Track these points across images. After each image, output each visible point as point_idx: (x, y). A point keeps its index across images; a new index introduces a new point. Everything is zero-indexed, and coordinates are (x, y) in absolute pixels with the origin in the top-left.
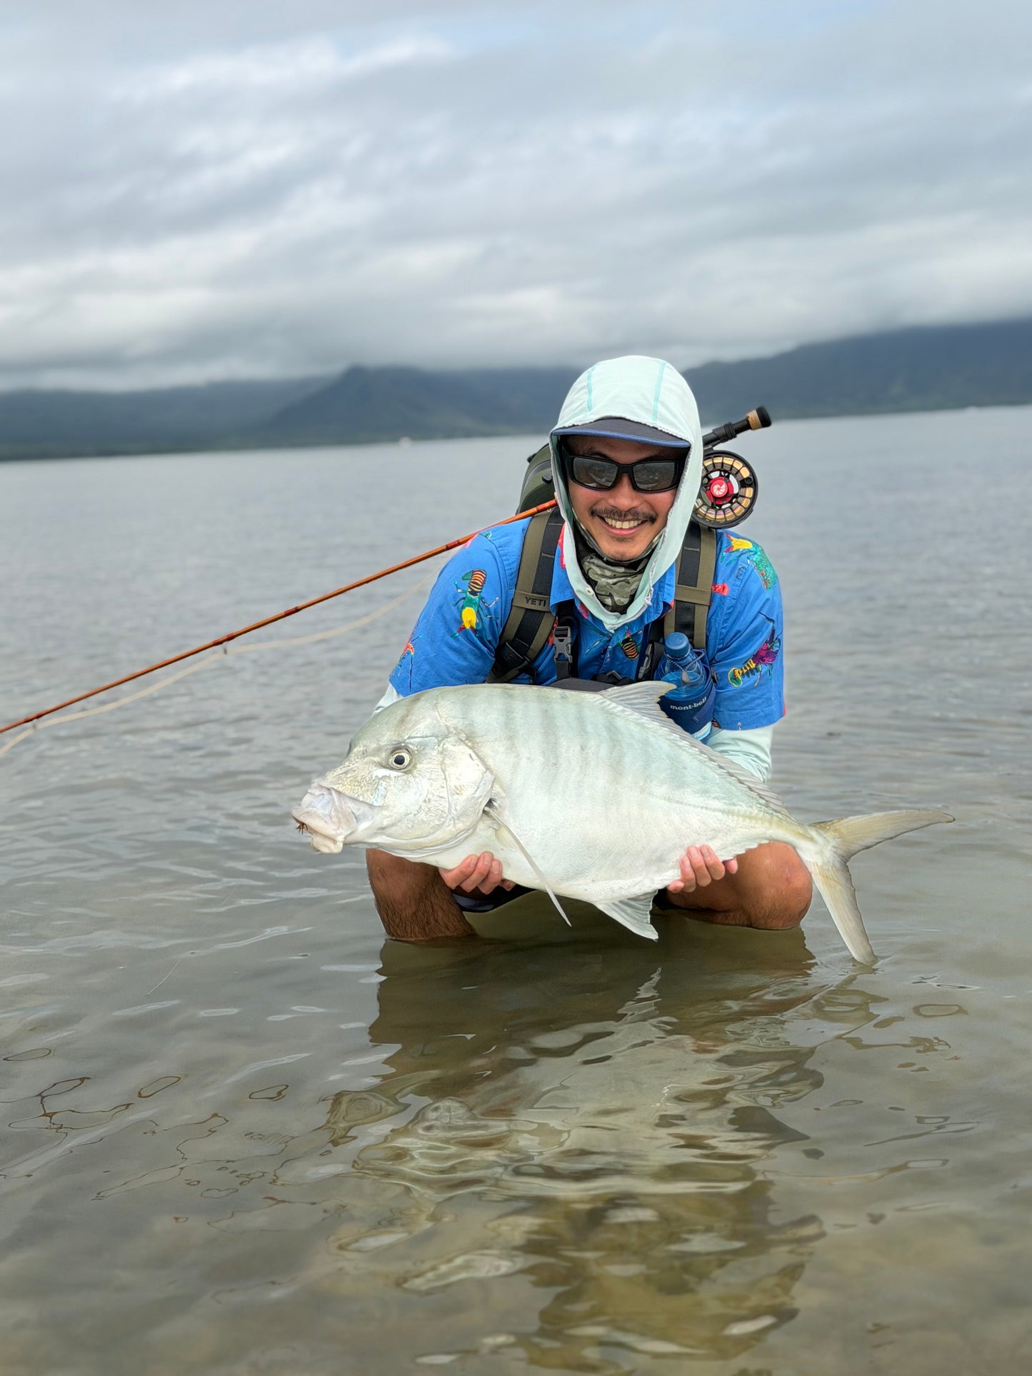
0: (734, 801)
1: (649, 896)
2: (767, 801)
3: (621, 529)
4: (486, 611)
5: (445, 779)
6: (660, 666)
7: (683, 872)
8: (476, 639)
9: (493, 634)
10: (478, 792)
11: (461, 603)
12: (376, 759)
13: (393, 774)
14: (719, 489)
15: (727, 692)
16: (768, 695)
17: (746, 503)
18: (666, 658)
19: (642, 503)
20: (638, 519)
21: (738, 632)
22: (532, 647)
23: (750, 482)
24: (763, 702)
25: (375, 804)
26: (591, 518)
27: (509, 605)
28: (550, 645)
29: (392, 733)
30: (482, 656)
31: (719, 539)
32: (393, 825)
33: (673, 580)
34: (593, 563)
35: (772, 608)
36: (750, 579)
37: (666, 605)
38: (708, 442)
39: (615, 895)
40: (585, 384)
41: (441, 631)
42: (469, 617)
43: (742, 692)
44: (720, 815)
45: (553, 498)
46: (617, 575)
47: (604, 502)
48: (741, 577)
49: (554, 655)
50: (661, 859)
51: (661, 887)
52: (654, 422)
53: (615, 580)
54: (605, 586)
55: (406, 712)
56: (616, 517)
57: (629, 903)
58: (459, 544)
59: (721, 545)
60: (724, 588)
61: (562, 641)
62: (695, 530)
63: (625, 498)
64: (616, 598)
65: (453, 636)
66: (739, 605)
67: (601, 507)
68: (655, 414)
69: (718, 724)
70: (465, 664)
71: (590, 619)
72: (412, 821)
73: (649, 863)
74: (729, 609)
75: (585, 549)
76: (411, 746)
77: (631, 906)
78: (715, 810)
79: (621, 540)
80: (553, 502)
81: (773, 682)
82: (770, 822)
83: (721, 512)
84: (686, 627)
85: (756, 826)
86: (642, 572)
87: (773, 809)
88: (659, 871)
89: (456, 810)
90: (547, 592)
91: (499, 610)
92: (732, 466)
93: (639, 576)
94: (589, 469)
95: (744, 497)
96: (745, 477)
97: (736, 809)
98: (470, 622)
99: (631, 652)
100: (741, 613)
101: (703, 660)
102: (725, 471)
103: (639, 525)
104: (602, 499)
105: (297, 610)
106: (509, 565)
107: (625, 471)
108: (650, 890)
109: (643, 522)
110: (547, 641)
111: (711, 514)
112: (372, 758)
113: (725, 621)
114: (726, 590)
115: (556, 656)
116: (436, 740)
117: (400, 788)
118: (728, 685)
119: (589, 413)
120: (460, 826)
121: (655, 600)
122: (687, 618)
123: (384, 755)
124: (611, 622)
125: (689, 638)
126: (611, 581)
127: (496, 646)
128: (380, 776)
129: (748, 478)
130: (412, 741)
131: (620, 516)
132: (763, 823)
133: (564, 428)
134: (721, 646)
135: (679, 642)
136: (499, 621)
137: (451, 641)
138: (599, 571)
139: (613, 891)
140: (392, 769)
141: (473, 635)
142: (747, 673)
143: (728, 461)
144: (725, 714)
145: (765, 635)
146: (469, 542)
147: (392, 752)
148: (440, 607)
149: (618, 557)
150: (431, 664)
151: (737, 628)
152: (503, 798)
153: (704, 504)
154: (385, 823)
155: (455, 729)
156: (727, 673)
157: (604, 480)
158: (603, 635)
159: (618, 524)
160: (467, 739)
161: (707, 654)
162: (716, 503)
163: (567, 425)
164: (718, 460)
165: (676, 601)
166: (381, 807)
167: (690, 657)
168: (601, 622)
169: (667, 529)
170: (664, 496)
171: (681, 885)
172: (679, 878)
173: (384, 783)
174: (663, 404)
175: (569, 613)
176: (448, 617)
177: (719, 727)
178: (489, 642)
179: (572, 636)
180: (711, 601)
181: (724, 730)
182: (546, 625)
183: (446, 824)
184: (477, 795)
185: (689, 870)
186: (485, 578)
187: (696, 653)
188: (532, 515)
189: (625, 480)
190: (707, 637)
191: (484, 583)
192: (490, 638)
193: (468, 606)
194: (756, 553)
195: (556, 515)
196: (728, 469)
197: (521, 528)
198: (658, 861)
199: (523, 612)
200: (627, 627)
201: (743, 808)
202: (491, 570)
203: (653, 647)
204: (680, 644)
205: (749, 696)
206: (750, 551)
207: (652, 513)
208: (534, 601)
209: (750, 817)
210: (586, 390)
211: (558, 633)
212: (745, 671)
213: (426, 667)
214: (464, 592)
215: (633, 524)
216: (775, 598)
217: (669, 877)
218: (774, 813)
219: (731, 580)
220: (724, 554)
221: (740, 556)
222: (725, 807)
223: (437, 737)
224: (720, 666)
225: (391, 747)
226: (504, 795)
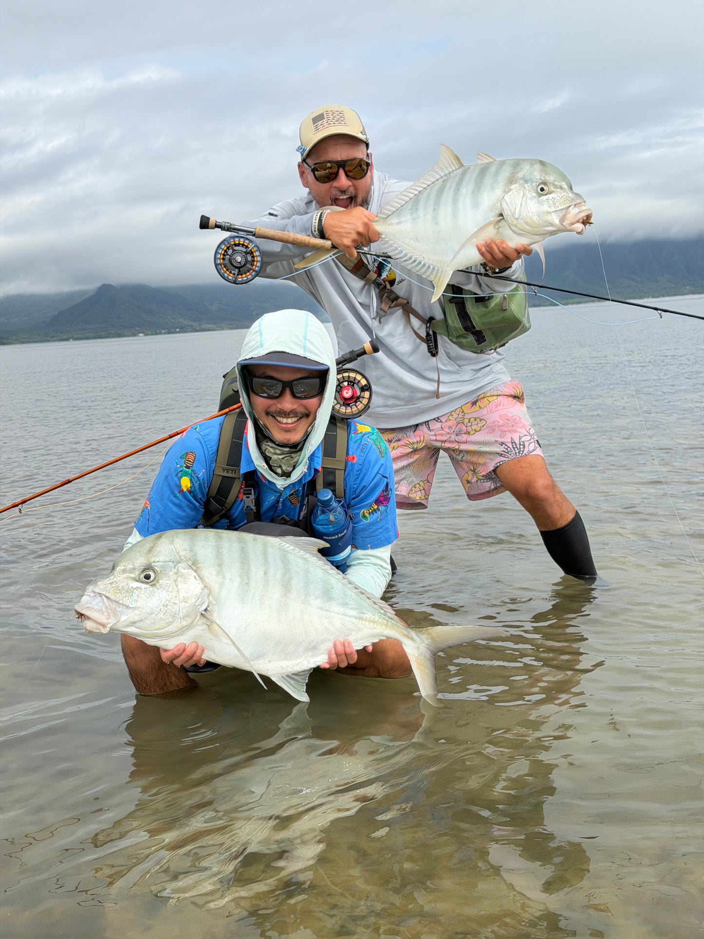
0: (364, 611)
1: (306, 673)
2: (385, 611)
3: (287, 423)
4: (196, 480)
5: (178, 591)
6: (315, 511)
7: (330, 658)
8: (191, 497)
9: (202, 493)
10: (198, 601)
11: (180, 475)
12: (132, 575)
13: (144, 586)
14: (347, 393)
15: (360, 526)
16: (386, 526)
17: (365, 401)
18: (318, 506)
19: (299, 406)
20: (297, 417)
21: (365, 486)
22: (227, 501)
23: (367, 388)
24: (384, 531)
25: (130, 606)
26: (266, 417)
27: (212, 474)
28: (240, 500)
29: (143, 558)
30: (194, 508)
31: (349, 426)
32: (141, 621)
33: (320, 454)
34: (269, 445)
35: (385, 470)
36: (370, 452)
37: (316, 470)
38: (338, 363)
39: (284, 671)
40: (257, 329)
41: (168, 493)
42: (186, 483)
43: (369, 526)
44: (354, 620)
45: (239, 402)
46: (284, 452)
47: (274, 406)
48: (364, 451)
49: (244, 507)
50: (315, 648)
51: (314, 666)
52: (304, 353)
53: (283, 456)
54: (277, 460)
55: (152, 545)
56: (283, 416)
57: (293, 677)
58: (178, 434)
59: (350, 429)
60: (353, 458)
61: (248, 497)
62: (334, 420)
63: (288, 403)
64: (284, 468)
65: (175, 496)
66: (364, 469)
67: (272, 409)
68: (305, 348)
69: (355, 547)
70: (184, 514)
71: (267, 483)
72: (154, 619)
73: (307, 650)
74: (358, 471)
75: (262, 436)
76: (156, 568)
77: (294, 679)
78: (351, 616)
79: (288, 431)
80: (239, 405)
81: (389, 517)
82: (386, 626)
83: (349, 408)
84: (330, 485)
85: (377, 627)
86: (301, 450)
87: (389, 618)
88: (313, 656)
89: (182, 612)
90: (238, 465)
91: (206, 478)
92: (355, 378)
93: (299, 453)
94: (263, 385)
95: (364, 398)
96: (363, 384)
97: (365, 616)
98: (186, 486)
99: (294, 501)
100: (365, 474)
101: (343, 506)
102: (351, 382)
103: (298, 420)
104: (272, 405)
105: (69, 482)
106: (211, 447)
107: (288, 386)
108: (307, 668)
109: (300, 418)
110: (238, 497)
111: (343, 409)
112: (130, 575)
113: (356, 480)
114: (355, 459)
115: (245, 508)
116: (173, 565)
117: (148, 596)
118: (361, 521)
119: (261, 349)
120: (184, 623)
121: (309, 468)
122: (330, 478)
123: (137, 573)
124: (281, 483)
125: (332, 491)
126: (281, 457)
127: (204, 500)
128: (134, 587)
129: (365, 385)
130: (156, 564)
131: (285, 415)
132: (381, 626)
133: (246, 360)
134: (354, 496)
135: (326, 495)
136: (206, 485)
137: (174, 499)
138: (272, 451)
139: (283, 669)
140: (143, 582)
141: (189, 495)
142: (372, 512)
143: (352, 375)
144: (359, 540)
145: (382, 487)
146: (185, 433)
147: (143, 571)
148: (166, 477)
149: (286, 442)
150: (161, 515)
151: (363, 484)
152: (214, 605)
153: (338, 403)
154: (136, 619)
155: (185, 557)
156: (359, 513)
157: (272, 392)
158: (276, 492)
159: (285, 421)
160: (192, 565)
161: (345, 501)
162: (346, 402)
163: (247, 357)
164: (346, 375)
165: (323, 468)
166: (134, 608)
167: (334, 504)
168: (274, 484)
169: (317, 422)
170: (314, 401)
171: (327, 666)
172: (326, 661)
173: (137, 592)
174: (310, 341)
175: (252, 479)
176: (171, 484)
177: (356, 548)
178: (200, 499)
179: (255, 494)
180: (346, 467)
181: (359, 550)
182: (236, 487)
183: (176, 621)
184: (197, 604)
185: (334, 656)
186: (195, 457)
187: (338, 501)
188: (226, 413)
189: (288, 392)
190: (345, 490)
191: (194, 460)
192: (200, 496)
193: (184, 476)
194: (373, 434)
195: (242, 413)
196: (352, 380)
197: (219, 423)
198: (313, 648)
199: (221, 478)
200: (291, 486)
201: (369, 615)
202: (199, 452)
203: (308, 499)
204: (327, 496)
205: (375, 528)
206: (369, 433)
207: (307, 412)
208: (228, 471)
209: (374, 622)
210: (258, 333)
211: (246, 492)
212: (371, 511)
213: (158, 517)
214: (181, 466)
215: (294, 419)
216: (387, 463)
217: (321, 660)
218: (389, 620)
219: (357, 453)
220: (353, 435)
221: (363, 436)
222: (358, 615)
223: (173, 562)
224: (355, 509)
225: (143, 568)
226: (214, 603)
